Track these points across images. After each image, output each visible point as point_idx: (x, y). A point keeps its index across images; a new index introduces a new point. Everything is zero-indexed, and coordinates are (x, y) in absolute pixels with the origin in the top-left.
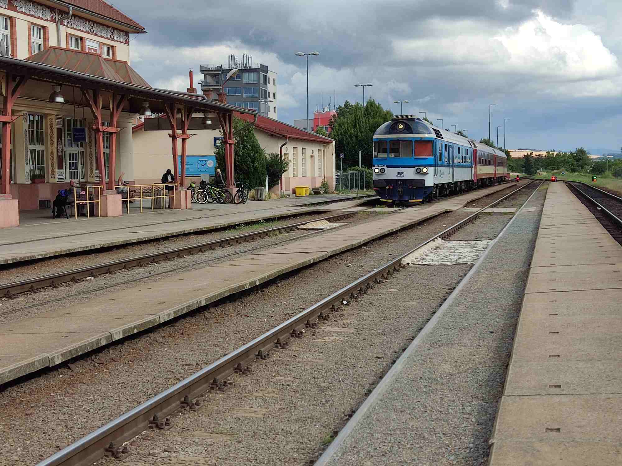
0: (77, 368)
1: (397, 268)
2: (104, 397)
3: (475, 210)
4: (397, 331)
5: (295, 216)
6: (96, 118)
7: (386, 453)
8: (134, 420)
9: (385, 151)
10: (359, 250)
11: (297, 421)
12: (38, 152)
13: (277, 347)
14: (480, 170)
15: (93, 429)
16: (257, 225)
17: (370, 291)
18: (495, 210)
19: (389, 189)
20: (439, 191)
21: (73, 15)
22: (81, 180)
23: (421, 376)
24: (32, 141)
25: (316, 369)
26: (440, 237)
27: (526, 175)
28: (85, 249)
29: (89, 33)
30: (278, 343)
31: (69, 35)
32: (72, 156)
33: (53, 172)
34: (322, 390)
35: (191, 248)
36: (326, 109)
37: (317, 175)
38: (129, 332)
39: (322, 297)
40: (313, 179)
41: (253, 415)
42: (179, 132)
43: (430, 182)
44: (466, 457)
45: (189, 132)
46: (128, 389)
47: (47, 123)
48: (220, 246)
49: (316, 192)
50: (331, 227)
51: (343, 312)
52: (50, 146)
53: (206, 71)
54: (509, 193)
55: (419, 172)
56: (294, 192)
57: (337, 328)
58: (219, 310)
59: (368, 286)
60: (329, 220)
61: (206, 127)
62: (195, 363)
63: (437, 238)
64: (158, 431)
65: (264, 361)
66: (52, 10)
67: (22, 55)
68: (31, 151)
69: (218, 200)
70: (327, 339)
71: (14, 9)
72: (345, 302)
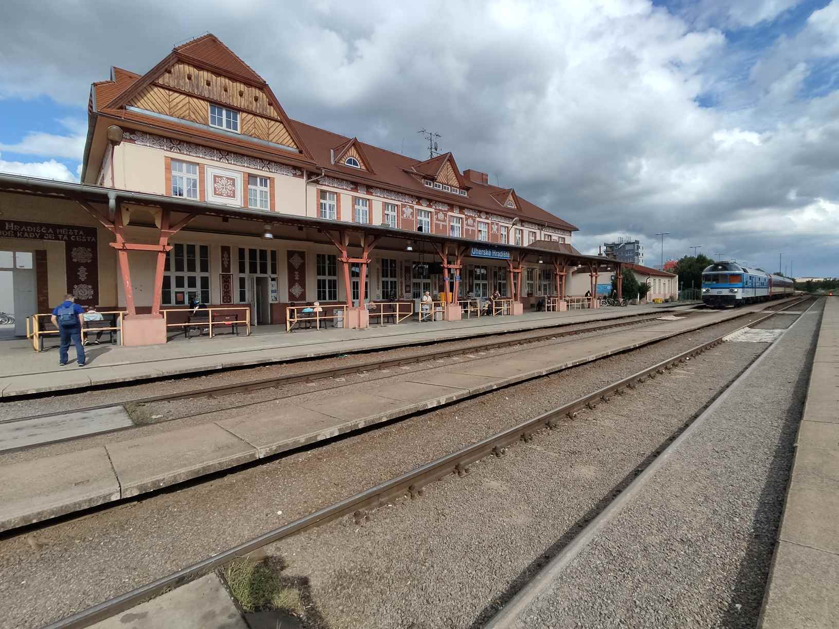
0: (552, 377)
1: (720, 342)
3: (770, 312)
4: (722, 376)
5: (655, 313)
6: (556, 269)
9: (710, 280)
10: (695, 332)
11: (663, 415)
12: (531, 284)
14: (774, 290)
15: (561, 405)
17: (703, 354)
18: (786, 312)
19: (712, 300)
21: (547, 226)
22: (549, 296)
23: (741, 402)
24: (528, 280)
25: (672, 391)
26: (747, 326)
27: (808, 292)
29: (554, 233)
30: (650, 376)
31: (545, 235)
32: (545, 285)
33: (537, 292)
34: (677, 402)
36: (672, 260)
37: (667, 293)
39: (674, 355)
40: (665, 295)
41: (639, 409)
42: (594, 274)
43: (739, 296)
44: (776, 451)
45: (599, 273)
47: (534, 272)
49: (666, 301)
50: (676, 319)
51: (686, 363)
52: (535, 282)
53: (607, 245)
54: (796, 303)
55: (732, 291)
56: (654, 301)
57: (683, 371)
59: (702, 351)
60: (675, 315)
61: (607, 271)
62: (607, 381)
63: (745, 327)
64: (591, 410)
65: (643, 384)
66: (538, 225)
67: (526, 245)
68: (528, 284)
69: (613, 304)
70: (678, 376)
71: (523, 226)
72: (688, 358)
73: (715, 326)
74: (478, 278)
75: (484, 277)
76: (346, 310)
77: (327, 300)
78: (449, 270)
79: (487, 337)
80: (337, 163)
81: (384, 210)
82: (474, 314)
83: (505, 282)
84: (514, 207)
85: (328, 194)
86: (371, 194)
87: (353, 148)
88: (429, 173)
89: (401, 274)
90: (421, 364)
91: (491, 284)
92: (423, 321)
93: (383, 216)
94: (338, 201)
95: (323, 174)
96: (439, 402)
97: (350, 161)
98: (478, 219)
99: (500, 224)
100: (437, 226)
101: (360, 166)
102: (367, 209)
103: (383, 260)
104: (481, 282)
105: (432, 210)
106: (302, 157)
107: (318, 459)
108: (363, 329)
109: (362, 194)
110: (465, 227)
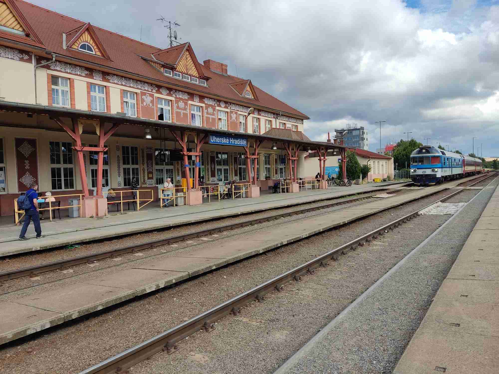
0: (269, 255)
1: (415, 216)
2: (277, 267)
3: (461, 188)
4: (408, 245)
5: (372, 191)
6: (289, 154)
7: (386, 300)
8: (286, 277)
9: (416, 162)
10: (398, 208)
11: (353, 282)
12: (268, 168)
13: (351, 250)
14: (467, 168)
15: (271, 279)
16: (354, 196)
17: (399, 226)
18: (472, 188)
19: (419, 178)
20: (444, 179)
21: (281, 115)
22: (284, 178)
23: (412, 267)
24: (266, 164)
25: (366, 260)
26: (440, 201)
27: (494, 169)
28: (281, 206)
29: (288, 121)
30: (352, 248)
31: (280, 123)
32: (281, 169)
33: (274, 175)
34: (367, 270)
35: (323, 206)
36: (391, 144)
37: (385, 173)
38: (289, 241)
39: (376, 228)
40: (383, 175)
41: (335, 278)
42: (322, 158)
43: (439, 175)
44: (422, 305)
45: (326, 158)
46: (286, 264)
47: (271, 157)
48: (336, 205)
49: (384, 180)
50: (388, 197)
51: (384, 236)
52: (272, 165)
53: (337, 131)
54: (482, 179)
55: (433, 171)
56: (374, 180)
57: (380, 243)
58: (329, 233)
59: (399, 224)
60: (388, 193)
61: (334, 155)
62: (314, 255)
63: (438, 202)
64: (296, 282)
65: (345, 256)
66: (274, 114)
67: (263, 132)
68: (266, 168)
69: (339, 185)
70: (374, 248)
71: (260, 115)
72: (386, 231)
73: (416, 202)
74: (219, 163)
75: (225, 162)
76: (83, 199)
77: (63, 189)
78: (190, 157)
79: (222, 220)
80: (69, 47)
81: (122, 98)
82: (215, 198)
83: (244, 167)
84: (251, 97)
85: (60, 79)
86: (108, 81)
87: (86, 33)
88: (168, 62)
89: (143, 161)
90: (155, 250)
91: (232, 168)
92: (165, 206)
93: (122, 104)
94: (72, 86)
95: (54, 59)
96: (158, 286)
97: (83, 47)
98: (217, 108)
99: (239, 113)
100: (178, 114)
101: (95, 52)
102: (104, 96)
103: (123, 147)
104: (223, 167)
105: (173, 99)
106: (29, 41)
107: (28, 352)
108: (101, 218)
109: (97, 80)
110: (205, 115)
